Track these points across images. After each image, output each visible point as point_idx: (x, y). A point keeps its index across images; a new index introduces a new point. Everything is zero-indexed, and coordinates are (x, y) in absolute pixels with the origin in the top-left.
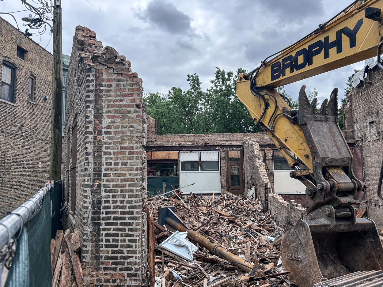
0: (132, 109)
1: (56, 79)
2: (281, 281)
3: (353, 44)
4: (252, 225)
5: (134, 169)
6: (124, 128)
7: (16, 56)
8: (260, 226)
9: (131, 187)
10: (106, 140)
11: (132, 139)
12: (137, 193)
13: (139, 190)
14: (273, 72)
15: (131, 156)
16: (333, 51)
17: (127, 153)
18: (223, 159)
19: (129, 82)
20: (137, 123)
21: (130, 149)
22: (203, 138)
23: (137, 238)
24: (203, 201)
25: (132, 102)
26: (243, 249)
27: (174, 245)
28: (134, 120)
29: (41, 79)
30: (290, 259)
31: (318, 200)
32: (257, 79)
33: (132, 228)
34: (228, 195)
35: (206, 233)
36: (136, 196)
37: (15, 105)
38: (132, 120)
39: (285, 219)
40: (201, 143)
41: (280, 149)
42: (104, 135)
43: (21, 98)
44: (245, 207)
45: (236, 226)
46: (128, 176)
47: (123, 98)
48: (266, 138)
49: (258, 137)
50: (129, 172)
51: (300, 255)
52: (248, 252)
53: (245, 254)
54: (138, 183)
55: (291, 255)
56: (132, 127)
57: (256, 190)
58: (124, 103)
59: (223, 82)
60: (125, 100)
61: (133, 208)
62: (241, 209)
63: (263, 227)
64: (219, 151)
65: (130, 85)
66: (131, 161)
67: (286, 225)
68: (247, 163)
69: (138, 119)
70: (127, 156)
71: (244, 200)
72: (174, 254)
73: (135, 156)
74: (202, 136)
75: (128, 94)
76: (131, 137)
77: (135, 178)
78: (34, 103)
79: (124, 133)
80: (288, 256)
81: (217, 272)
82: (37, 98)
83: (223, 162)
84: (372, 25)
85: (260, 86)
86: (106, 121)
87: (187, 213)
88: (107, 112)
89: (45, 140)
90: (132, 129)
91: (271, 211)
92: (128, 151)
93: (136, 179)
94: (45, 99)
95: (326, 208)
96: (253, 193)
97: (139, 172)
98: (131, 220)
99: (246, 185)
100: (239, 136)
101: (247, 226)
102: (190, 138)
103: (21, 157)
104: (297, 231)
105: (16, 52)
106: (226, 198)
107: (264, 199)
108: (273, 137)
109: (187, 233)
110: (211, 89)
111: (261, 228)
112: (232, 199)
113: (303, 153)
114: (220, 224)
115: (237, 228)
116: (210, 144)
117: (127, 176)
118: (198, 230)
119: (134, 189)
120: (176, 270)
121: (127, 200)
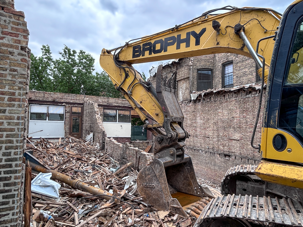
0: (16, 51)
2: (138, 203)
3: (198, 43)
4: (95, 160)
5: (14, 117)
6: (4, 70)
8: (101, 161)
9: (10, 137)
11: (14, 84)
12: (18, 144)
13: (21, 141)
14: (134, 52)
15: (11, 102)
16: (183, 45)
17: (6, 99)
18: (68, 112)
19: (13, 20)
20: (22, 67)
21: (10, 95)
22: (52, 95)
23: (16, 193)
24: (51, 144)
25: (15, 43)
26: (96, 180)
27: (39, 186)
28: (18, 63)
30: (145, 187)
31: (164, 145)
32: (120, 55)
33: (9, 182)
34: (72, 139)
35: (64, 171)
36: (17, 147)
38: (15, 63)
39: (120, 155)
40: (50, 99)
41: (135, 108)
44: (87, 148)
45: (84, 162)
46: (7, 126)
47: (4, 36)
48: (99, 100)
49: (94, 99)
50: (8, 121)
51: (154, 183)
52: (100, 182)
53: (98, 185)
54: (19, 133)
55: (146, 184)
56: (15, 71)
57: (94, 135)
58: (5, 41)
59: (69, 56)
60: (6, 39)
61: (12, 161)
62: (84, 149)
63: (103, 161)
64: (65, 107)
65: (14, 23)
66: (11, 109)
67: (121, 159)
68: (86, 116)
69: (23, 63)
70: (5, 102)
71: (85, 143)
72: (40, 194)
73: (16, 103)
74: (51, 94)
75: (12, 33)
76: (12, 82)
77: (16, 127)
79: (3, 76)
80: (143, 185)
81: (83, 205)
83: (68, 115)
84: (212, 34)
85: (122, 60)
87: (40, 154)
90: (14, 73)
91: (107, 150)
92: (7, 97)
93: (17, 129)
95: (170, 150)
96: (91, 138)
97: (21, 121)
98: (8, 174)
99: (84, 132)
100: (81, 97)
101: (92, 161)
102: (40, 94)
104: (153, 167)
106: (71, 141)
107: (101, 141)
108: (129, 99)
109: (51, 173)
110: (59, 59)
111: (102, 163)
112: (75, 142)
113: (154, 112)
114: (70, 161)
115: (85, 164)
116: (57, 100)
117: (5, 125)
118: (56, 169)
119: (14, 139)
120: (45, 209)
121: (3, 152)
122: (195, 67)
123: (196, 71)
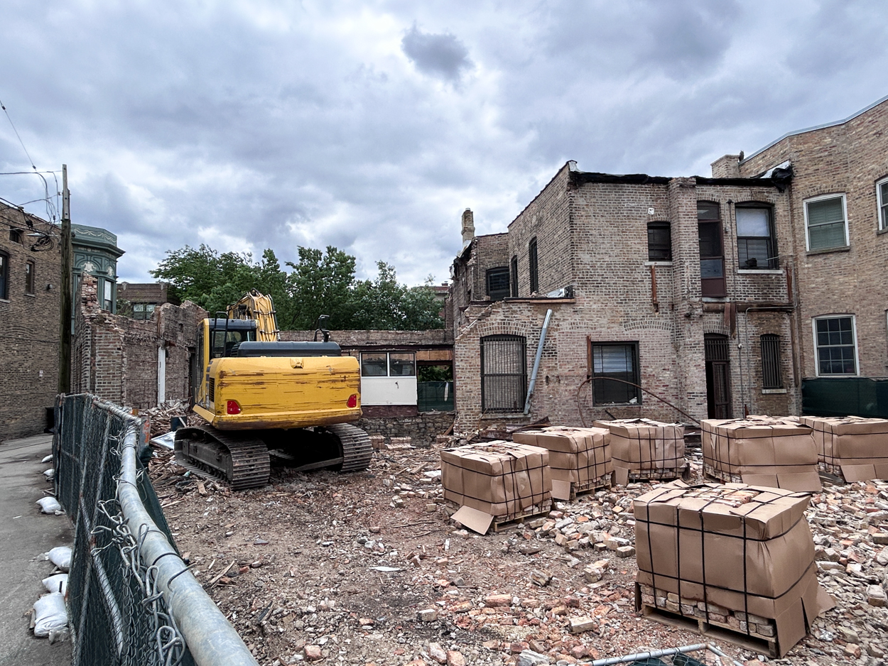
0: (114, 351)
1: (65, 293)
7: (9, 241)
10: (98, 369)
29: (42, 264)
37: (8, 301)
42: (97, 366)
43: (16, 292)
58: (110, 347)
78: (33, 296)
82: (37, 288)
86: (98, 358)
88: (99, 352)
89: (49, 342)
94: (48, 288)
103: (17, 365)
105: (9, 236)
122: (482, 266)
123: (484, 273)
